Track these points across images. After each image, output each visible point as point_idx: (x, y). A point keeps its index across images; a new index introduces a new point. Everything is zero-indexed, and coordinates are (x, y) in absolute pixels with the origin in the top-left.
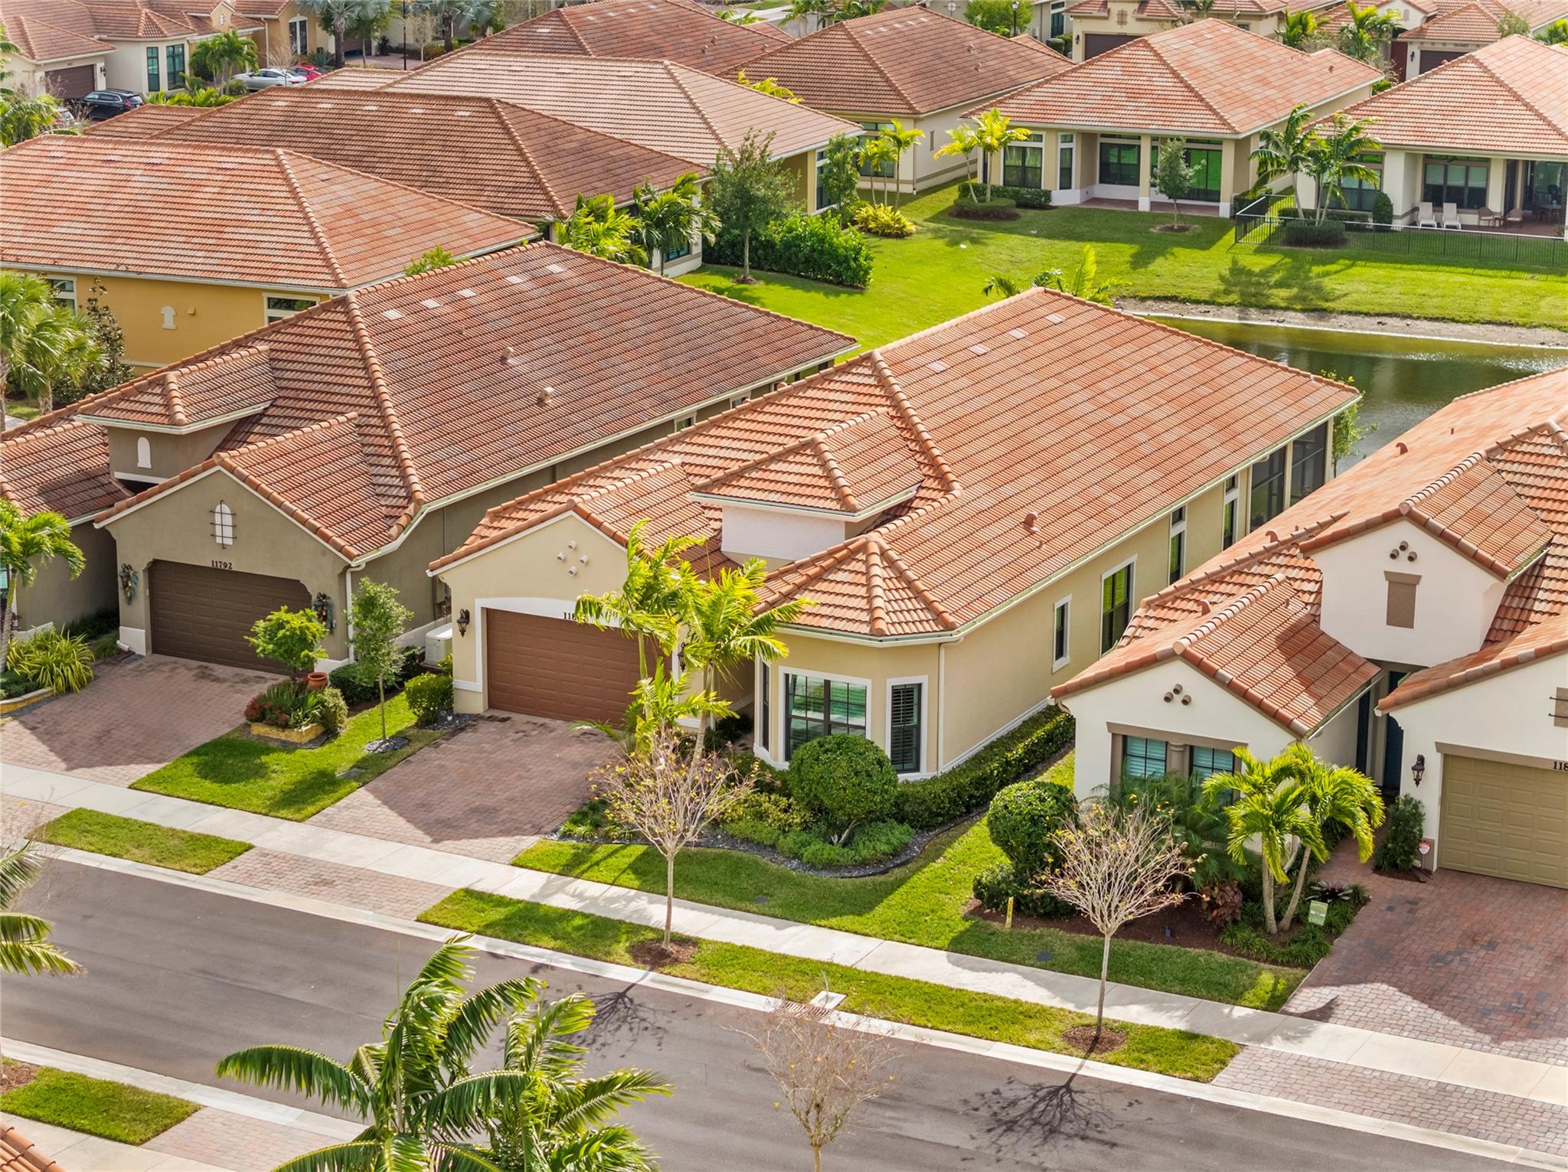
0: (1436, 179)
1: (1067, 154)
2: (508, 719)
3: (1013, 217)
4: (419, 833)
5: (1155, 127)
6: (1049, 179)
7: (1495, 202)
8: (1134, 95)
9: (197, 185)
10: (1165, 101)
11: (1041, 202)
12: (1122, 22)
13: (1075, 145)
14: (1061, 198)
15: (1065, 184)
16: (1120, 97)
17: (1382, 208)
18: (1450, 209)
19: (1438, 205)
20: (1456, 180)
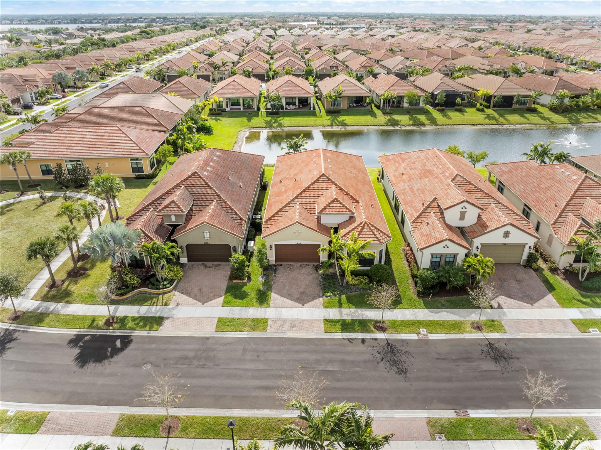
0: (288, 101)
1: (227, 102)
2: (281, 265)
3: (221, 114)
4: (297, 304)
5: (243, 96)
6: (225, 107)
7: (297, 104)
8: (237, 90)
9: (103, 135)
10: (241, 91)
11: (224, 111)
12: (203, 72)
13: (228, 100)
14: (228, 109)
15: (227, 107)
16: (235, 91)
17: (282, 107)
18: (291, 106)
19: (289, 105)
20: (291, 101)
